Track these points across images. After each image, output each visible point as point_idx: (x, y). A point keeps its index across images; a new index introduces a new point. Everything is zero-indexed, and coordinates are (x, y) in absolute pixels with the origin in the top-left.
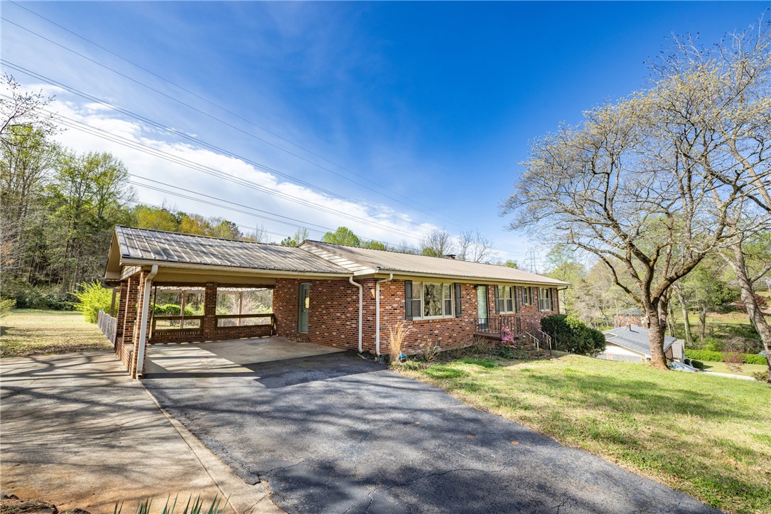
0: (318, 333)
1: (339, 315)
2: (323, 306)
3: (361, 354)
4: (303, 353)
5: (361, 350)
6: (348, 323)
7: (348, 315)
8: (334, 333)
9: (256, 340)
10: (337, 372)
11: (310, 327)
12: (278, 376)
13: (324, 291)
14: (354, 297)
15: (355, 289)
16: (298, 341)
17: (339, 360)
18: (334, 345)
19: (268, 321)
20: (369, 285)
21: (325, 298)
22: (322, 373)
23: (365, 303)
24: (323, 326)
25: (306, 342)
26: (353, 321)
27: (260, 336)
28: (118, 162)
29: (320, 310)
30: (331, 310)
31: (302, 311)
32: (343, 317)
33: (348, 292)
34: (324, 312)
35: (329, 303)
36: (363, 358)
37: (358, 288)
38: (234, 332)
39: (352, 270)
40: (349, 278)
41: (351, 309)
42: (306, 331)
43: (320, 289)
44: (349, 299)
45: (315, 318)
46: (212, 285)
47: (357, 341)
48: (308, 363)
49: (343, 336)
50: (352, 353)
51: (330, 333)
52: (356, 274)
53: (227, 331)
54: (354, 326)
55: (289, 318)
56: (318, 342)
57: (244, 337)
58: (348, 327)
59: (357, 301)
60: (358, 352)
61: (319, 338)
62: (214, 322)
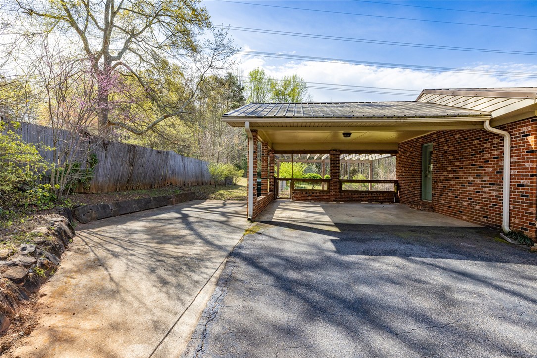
0: (443, 202)
1: (471, 178)
2: (449, 169)
3: (506, 235)
4: (416, 222)
5: (506, 228)
6: (486, 190)
7: (486, 178)
8: (465, 203)
9: (376, 205)
10: (450, 251)
11: (434, 195)
12: (362, 241)
13: (451, 149)
14: (496, 152)
15: (496, 141)
16: (419, 210)
17: (462, 237)
18: (465, 217)
19: (391, 187)
20: (524, 129)
21: (452, 158)
22: (424, 248)
23: (515, 159)
24: (450, 194)
25: (429, 211)
26: (494, 187)
27: (381, 202)
28: (301, 79)
29: (445, 173)
30: (461, 173)
31: (426, 176)
32: (478, 181)
33: (485, 146)
34: (451, 176)
35: (458, 164)
36: (509, 240)
37: (502, 138)
38: (357, 196)
39: (489, 110)
40: (482, 123)
41: (491, 170)
42: (429, 198)
43: (446, 148)
44: (487, 156)
45: (440, 184)
46: (334, 152)
47: (500, 215)
48: (413, 234)
49: (477, 208)
50: (491, 230)
51: (459, 203)
52: (494, 115)
53: (350, 194)
54: (495, 193)
55: (412, 184)
56: (443, 212)
57: (366, 201)
58: (484, 195)
59: (501, 157)
60: (502, 231)
61: (445, 208)
62: (338, 185)
